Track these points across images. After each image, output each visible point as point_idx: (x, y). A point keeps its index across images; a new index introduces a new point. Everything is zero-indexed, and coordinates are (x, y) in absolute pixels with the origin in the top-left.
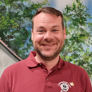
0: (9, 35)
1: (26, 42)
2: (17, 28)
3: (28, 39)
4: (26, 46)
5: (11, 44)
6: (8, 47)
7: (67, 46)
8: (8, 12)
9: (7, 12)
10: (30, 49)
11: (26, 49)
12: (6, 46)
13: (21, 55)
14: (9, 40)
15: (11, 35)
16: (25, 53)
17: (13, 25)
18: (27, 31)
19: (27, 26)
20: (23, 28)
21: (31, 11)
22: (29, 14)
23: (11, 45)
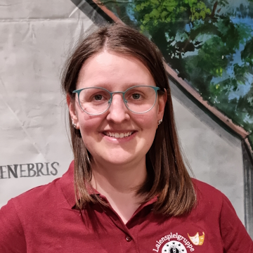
0: (182, 41)
1: (232, 60)
2: (204, 17)
3: (236, 50)
4: (233, 71)
5: (189, 68)
6: (179, 76)
10: (244, 82)
11: (231, 83)
12: (174, 73)
13: (216, 100)
14: (183, 57)
15: (186, 40)
16: (228, 94)
17: (193, 10)
18: (235, 26)
19: (235, 10)
20: (222, 17)
23: (187, 71)
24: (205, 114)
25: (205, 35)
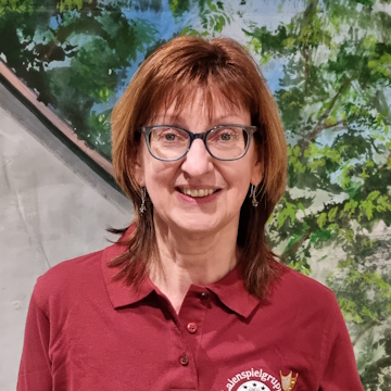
0: (45, 43)
1: (125, 77)
2: (80, 8)
3: (132, 62)
5: (56, 86)
6: (39, 99)
7: (316, 97)
12: (31, 95)
13: (98, 140)
14: (46, 69)
15: (51, 43)
18: (130, 23)
20: (108, 8)
23: (53, 92)
24: (81, 161)
25: (82, 36)
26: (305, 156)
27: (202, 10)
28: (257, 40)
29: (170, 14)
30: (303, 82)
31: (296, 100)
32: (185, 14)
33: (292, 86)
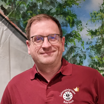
8: (40, 9)
9: (38, 9)
21: (64, 8)
22: (62, 11)
26: (102, 60)
27: (77, 26)
28: (90, 33)
29: (70, 27)
30: (101, 42)
31: (100, 47)
32: (73, 27)
33: (99, 43)
